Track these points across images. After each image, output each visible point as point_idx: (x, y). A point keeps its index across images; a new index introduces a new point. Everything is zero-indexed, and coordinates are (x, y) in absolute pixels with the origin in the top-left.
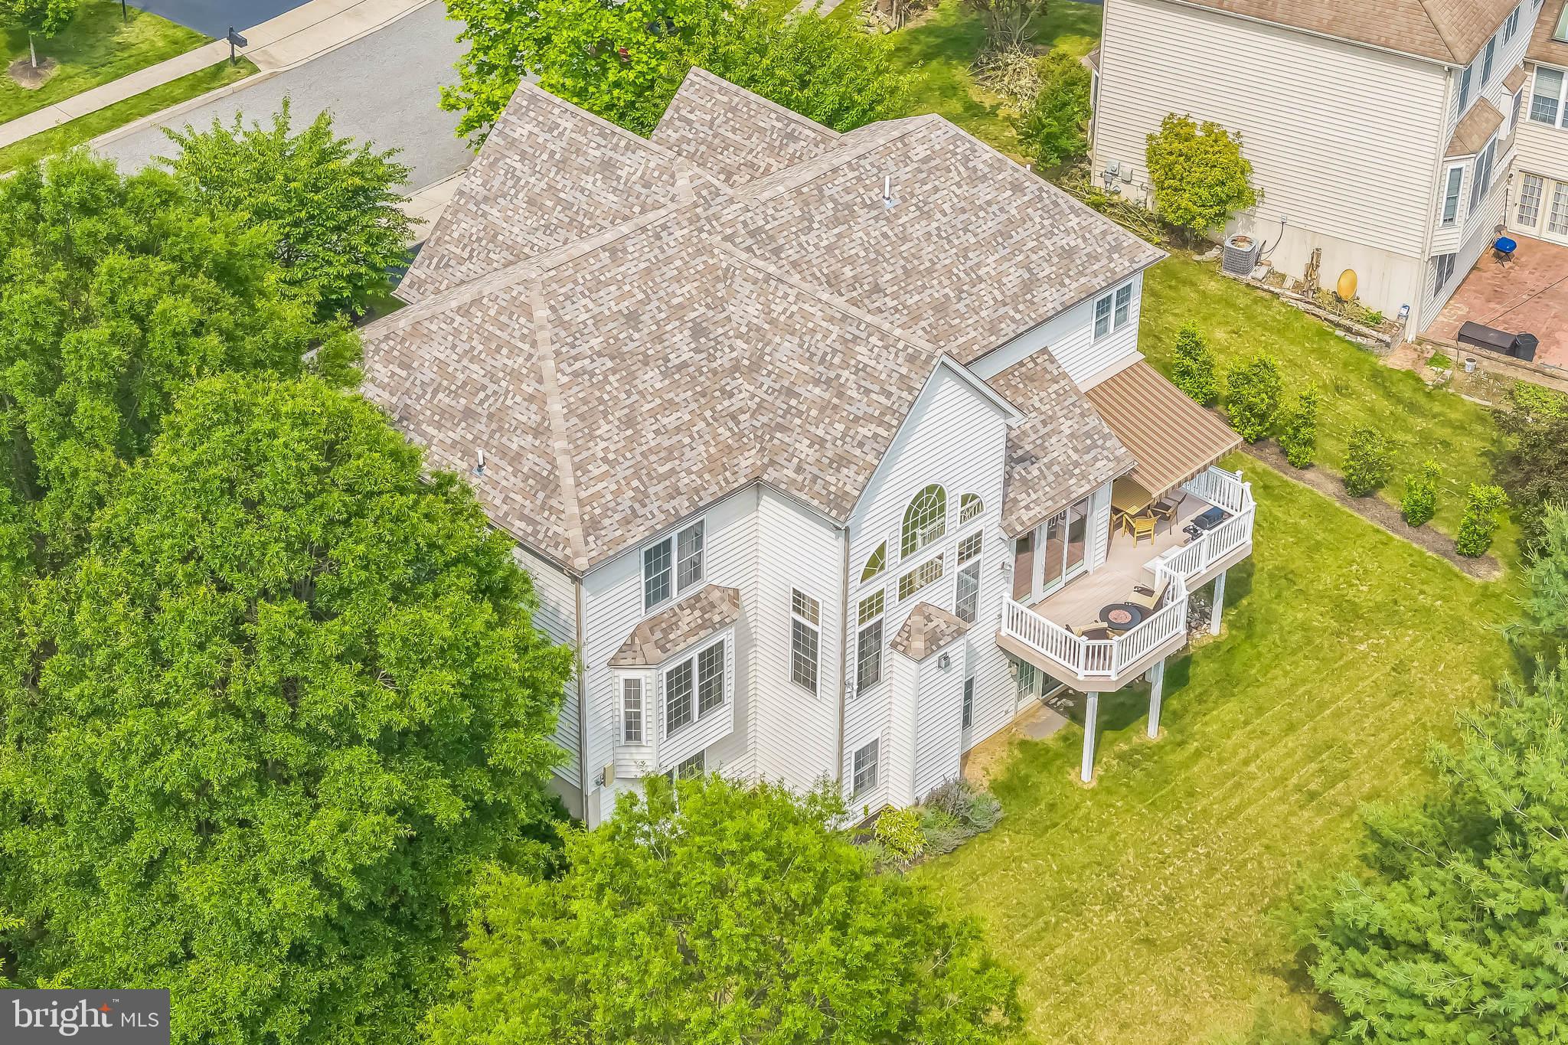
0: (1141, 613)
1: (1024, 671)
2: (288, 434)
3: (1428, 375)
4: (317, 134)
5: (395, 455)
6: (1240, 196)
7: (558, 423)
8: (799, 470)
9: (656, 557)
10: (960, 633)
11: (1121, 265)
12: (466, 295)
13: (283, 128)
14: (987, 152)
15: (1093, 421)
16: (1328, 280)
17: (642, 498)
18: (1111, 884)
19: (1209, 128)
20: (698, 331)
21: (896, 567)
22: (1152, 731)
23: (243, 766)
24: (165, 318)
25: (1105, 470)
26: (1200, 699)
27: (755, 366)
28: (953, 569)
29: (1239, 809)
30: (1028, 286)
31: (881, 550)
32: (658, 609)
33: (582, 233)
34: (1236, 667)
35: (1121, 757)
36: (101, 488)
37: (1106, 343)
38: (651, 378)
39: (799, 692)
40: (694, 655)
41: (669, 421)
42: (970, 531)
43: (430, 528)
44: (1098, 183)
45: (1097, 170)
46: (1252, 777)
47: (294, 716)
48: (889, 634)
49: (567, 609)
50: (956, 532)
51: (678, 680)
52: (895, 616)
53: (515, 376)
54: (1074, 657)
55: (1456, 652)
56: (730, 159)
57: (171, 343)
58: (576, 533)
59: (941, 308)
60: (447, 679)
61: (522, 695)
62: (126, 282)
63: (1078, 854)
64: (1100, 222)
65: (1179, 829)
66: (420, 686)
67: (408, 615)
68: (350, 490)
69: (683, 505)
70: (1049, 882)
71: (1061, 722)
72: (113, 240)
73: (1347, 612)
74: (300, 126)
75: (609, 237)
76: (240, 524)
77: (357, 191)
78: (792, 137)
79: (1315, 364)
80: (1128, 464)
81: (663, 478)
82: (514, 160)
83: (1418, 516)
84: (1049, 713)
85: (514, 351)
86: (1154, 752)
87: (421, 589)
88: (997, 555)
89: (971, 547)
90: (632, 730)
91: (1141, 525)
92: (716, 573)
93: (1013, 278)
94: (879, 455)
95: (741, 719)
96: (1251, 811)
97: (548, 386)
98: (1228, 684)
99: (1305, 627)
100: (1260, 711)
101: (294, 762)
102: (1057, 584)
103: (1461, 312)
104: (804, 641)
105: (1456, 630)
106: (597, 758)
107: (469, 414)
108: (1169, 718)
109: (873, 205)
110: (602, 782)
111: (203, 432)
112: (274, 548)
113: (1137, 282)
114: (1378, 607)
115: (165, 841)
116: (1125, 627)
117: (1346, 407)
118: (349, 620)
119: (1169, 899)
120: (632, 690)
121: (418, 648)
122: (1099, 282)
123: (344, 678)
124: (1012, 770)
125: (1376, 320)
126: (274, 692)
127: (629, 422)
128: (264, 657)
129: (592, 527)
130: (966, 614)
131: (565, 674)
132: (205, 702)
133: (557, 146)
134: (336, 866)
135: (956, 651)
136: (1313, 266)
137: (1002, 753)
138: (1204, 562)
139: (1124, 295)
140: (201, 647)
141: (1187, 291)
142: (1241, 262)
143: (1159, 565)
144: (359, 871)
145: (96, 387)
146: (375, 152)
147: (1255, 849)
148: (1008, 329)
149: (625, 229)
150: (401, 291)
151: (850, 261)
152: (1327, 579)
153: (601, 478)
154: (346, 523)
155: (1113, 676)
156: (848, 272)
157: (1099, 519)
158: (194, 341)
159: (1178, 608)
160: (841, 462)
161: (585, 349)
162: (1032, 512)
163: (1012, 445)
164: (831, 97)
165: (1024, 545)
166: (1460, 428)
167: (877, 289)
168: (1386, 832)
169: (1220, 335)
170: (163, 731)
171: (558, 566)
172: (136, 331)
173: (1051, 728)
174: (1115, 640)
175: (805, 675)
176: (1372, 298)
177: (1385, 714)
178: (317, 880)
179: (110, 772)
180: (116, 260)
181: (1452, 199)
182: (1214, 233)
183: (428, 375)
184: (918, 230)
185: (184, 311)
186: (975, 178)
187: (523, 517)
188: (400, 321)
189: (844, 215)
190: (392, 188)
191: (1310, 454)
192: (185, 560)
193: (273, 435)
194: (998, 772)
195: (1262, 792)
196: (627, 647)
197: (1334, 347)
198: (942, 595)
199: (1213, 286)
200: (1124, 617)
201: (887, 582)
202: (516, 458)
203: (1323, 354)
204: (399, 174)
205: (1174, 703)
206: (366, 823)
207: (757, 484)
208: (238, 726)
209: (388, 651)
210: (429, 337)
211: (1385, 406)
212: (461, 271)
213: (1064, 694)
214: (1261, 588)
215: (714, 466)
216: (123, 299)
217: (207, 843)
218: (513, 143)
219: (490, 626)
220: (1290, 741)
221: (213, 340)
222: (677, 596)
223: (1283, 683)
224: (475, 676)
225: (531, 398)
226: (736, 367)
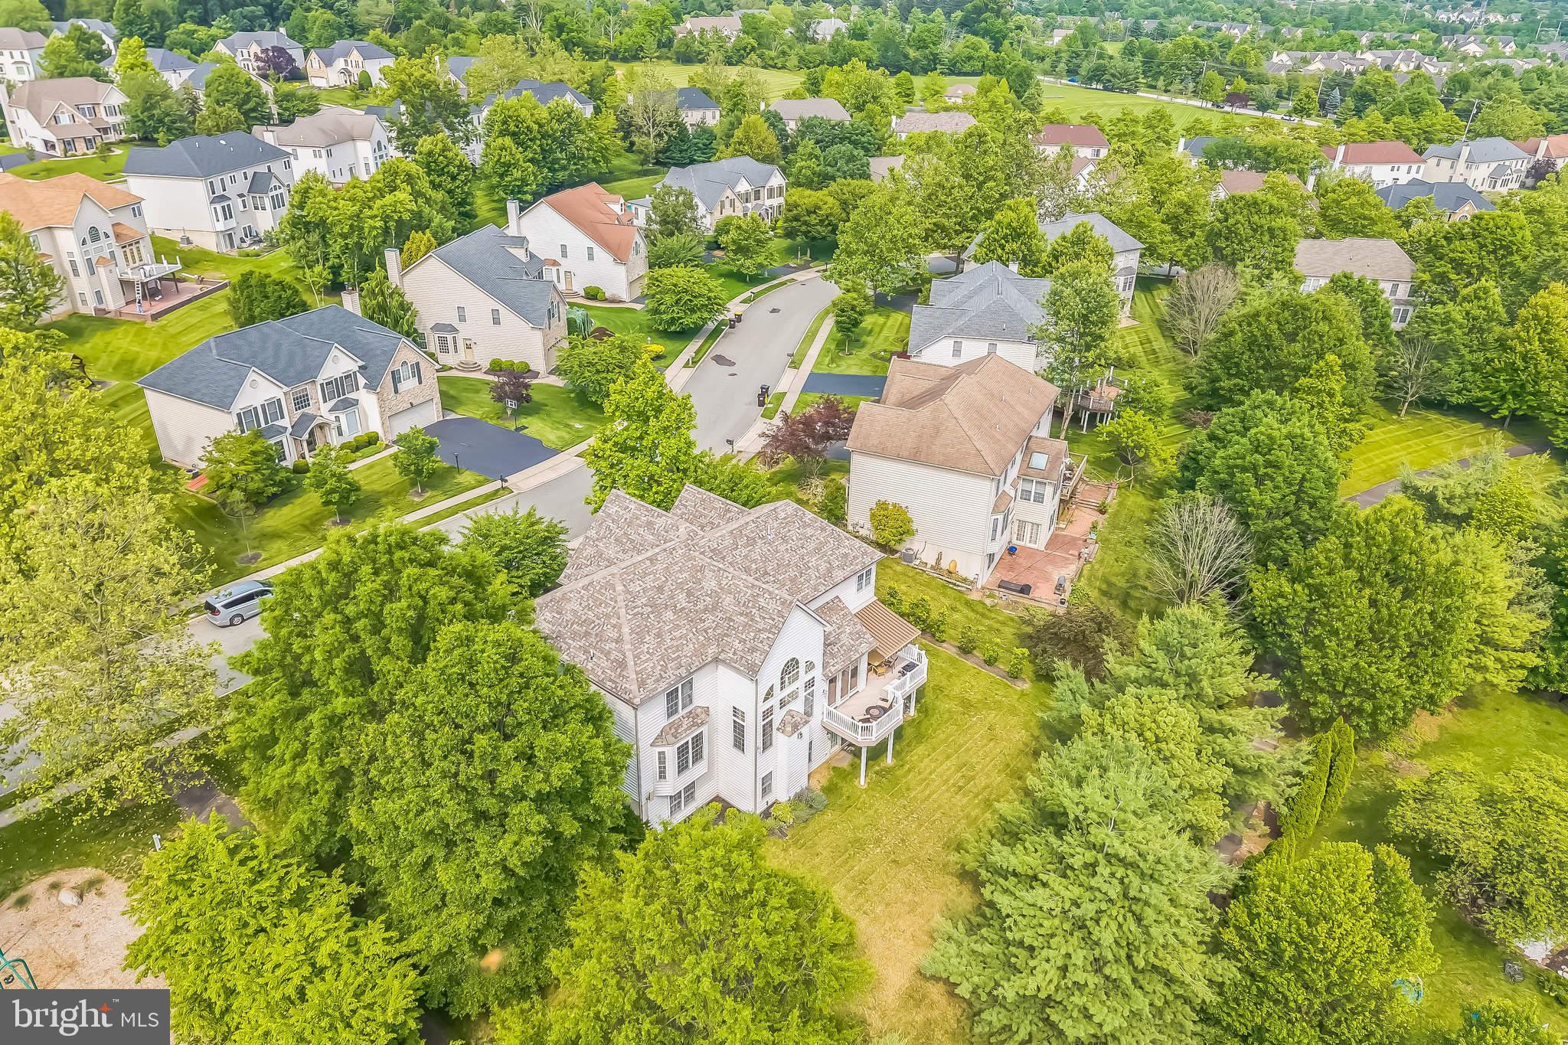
0: (885, 710)
1: (833, 736)
2: (490, 651)
3: (988, 602)
4: (530, 515)
5: (545, 659)
6: (909, 532)
7: (627, 637)
8: (735, 654)
9: (672, 696)
10: (807, 722)
11: (868, 560)
12: (586, 581)
13: (516, 513)
14: (809, 515)
15: (859, 627)
16: (945, 565)
17: (665, 669)
18: (877, 834)
19: (894, 505)
20: (689, 594)
21: (779, 695)
22: (889, 760)
23: (465, 816)
24: (435, 597)
25: (865, 648)
26: (908, 745)
27: (714, 608)
28: (802, 694)
29: (929, 796)
30: (829, 570)
31: (771, 688)
32: (672, 719)
33: (639, 552)
34: (923, 729)
35: (877, 773)
36: (401, 679)
37: (861, 593)
38: (669, 615)
39: (737, 752)
40: (689, 739)
41: (677, 634)
42: (809, 677)
43: (560, 693)
44: (850, 528)
45: (849, 524)
46: (934, 780)
47: (492, 789)
48: (775, 725)
49: (631, 722)
50: (804, 678)
51: (682, 751)
52: (778, 717)
53: (607, 616)
54: (856, 731)
55: (1013, 720)
56: (703, 520)
57: (438, 608)
58: (634, 687)
59: (793, 580)
60: (567, 767)
61: (607, 770)
62: (416, 580)
63: (861, 820)
64: (858, 543)
65: (904, 807)
66: (555, 771)
67: (550, 735)
68: (521, 675)
69: (683, 672)
70: (850, 834)
71: (850, 757)
72: (411, 561)
73: (966, 705)
74: (523, 512)
75: (649, 554)
76: (467, 695)
77: (546, 538)
78: (728, 511)
79: (943, 599)
80: (875, 644)
81: (673, 660)
82: (609, 522)
83: (990, 662)
84: (844, 753)
85: (607, 605)
86: (889, 771)
87: (557, 721)
88: (821, 686)
89: (810, 684)
90: (662, 775)
91: (880, 670)
92: (699, 701)
93: (823, 567)
94: (770, 647)
95: (710, 765)
96: (935, 796)
97: (622, 620)
98: (920, 738)
99: (949, 711)
100: (934, 749)
101: (493, 812)
102: (847, 697)
103: (999, 576)
104: (739, 730)
105: (1013, 711)
106: (646, 789)
107: (587, 634)
108: (897, 754)
109: (763, 538)
110: (648, 799)
111: (449, 651)
112: (483, 706)
113: (874, 567)
114: (979, 701)
115: (429, 853)
116: (876, 718)
117: (956, 616)
118: (521, 740)
119: (903, 840)
120: (662, 756)
121: (553, 752)
122: (859, 567)
123: (517, 768)
124: (830, 780)
125: (965, 580)
126: (482, 777)
127: (659, 635)
128: (477, 761)
129: (642, 684)
130: (808, 713)
131: (629, 755)
132: (445, 785)
133: (628, 516)
134: (513, 862)
135: (805, 730)
136: (939, 559)
137: (825, 773)
138: (908, 684)
139: (869, 573)
140: (445, 757)
141: (888, 571)
142: (908, 558)
143: (890, 688)
144: (525, 864)
145: (400, 630)
146: (555, 522)
147: (938, 815)
148: (822, 589)
149: (657, 550)
150: (561, 579)
151: (755, 561)
152: (956, 690)
153: (646, 661)
154: (519, 692)
155: (873, 739)
156: (754, 566)
157: (863, 667)
158: (450, 608)
159: (899, 706)
160: (753, 650)
161: (639, 603)
162: (835, 668)
163: (826, 638)
164: (744, 497)
165: (832, 681)
166: (1003, 623)
167: (766, 573)
168: (1009, 818)
169: (903, 587)
170: (426, 800)
171: (628, 702)
172: (421, 603)
173: (845, 762)
174: (874, 723)
175: (739, 744)
176: (963, 572)
177: (987, 749)
178: (505, 869)
179: (400, 822)
180: (412, 571)
181: (995, 530)
182: (897, 547)
183: (569, 616)
184: (782, 548)
185: (443, 593)
186: (806, 525)
187: (611, 680)
188: (557, 593)
189: (751, 542)
190: (562, 537)
191: (944, 637)
192: (439, 714)
193: (483, 651)
194: (824, 782)
195: (939, 787)
196: (660, 736)
197: (949, 591)
198: (798, 706)
199: (899, 568)
200: (875, 712)
201: (774, 701)
202: (608, 654)
203: (945, 595)
204: (565, 531)
205: (898, 747)
206: (529, 840)
207: (716, 660)
208: (463, 796)
209: (540, 754)
210: (569, 600)
211: (971, 615)
212: (586, 571)
213: (851, 745)
214: (929, 696)
215: (696, 653)
216: (415, 589)
217: (451, 852)
218: (609, 515)
219: (590, 738)
220: (948, 763)
221: (459, 606)
222: (681, 713)
223: (942, 736)
224: (583, 763)
225: (614, 626)
226: (705, 610)
